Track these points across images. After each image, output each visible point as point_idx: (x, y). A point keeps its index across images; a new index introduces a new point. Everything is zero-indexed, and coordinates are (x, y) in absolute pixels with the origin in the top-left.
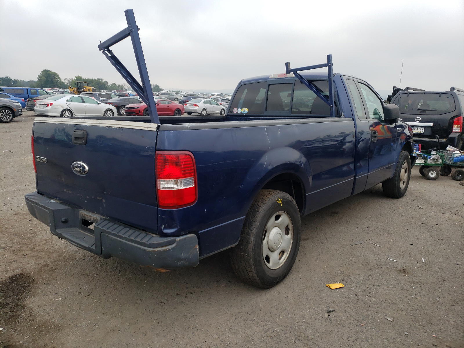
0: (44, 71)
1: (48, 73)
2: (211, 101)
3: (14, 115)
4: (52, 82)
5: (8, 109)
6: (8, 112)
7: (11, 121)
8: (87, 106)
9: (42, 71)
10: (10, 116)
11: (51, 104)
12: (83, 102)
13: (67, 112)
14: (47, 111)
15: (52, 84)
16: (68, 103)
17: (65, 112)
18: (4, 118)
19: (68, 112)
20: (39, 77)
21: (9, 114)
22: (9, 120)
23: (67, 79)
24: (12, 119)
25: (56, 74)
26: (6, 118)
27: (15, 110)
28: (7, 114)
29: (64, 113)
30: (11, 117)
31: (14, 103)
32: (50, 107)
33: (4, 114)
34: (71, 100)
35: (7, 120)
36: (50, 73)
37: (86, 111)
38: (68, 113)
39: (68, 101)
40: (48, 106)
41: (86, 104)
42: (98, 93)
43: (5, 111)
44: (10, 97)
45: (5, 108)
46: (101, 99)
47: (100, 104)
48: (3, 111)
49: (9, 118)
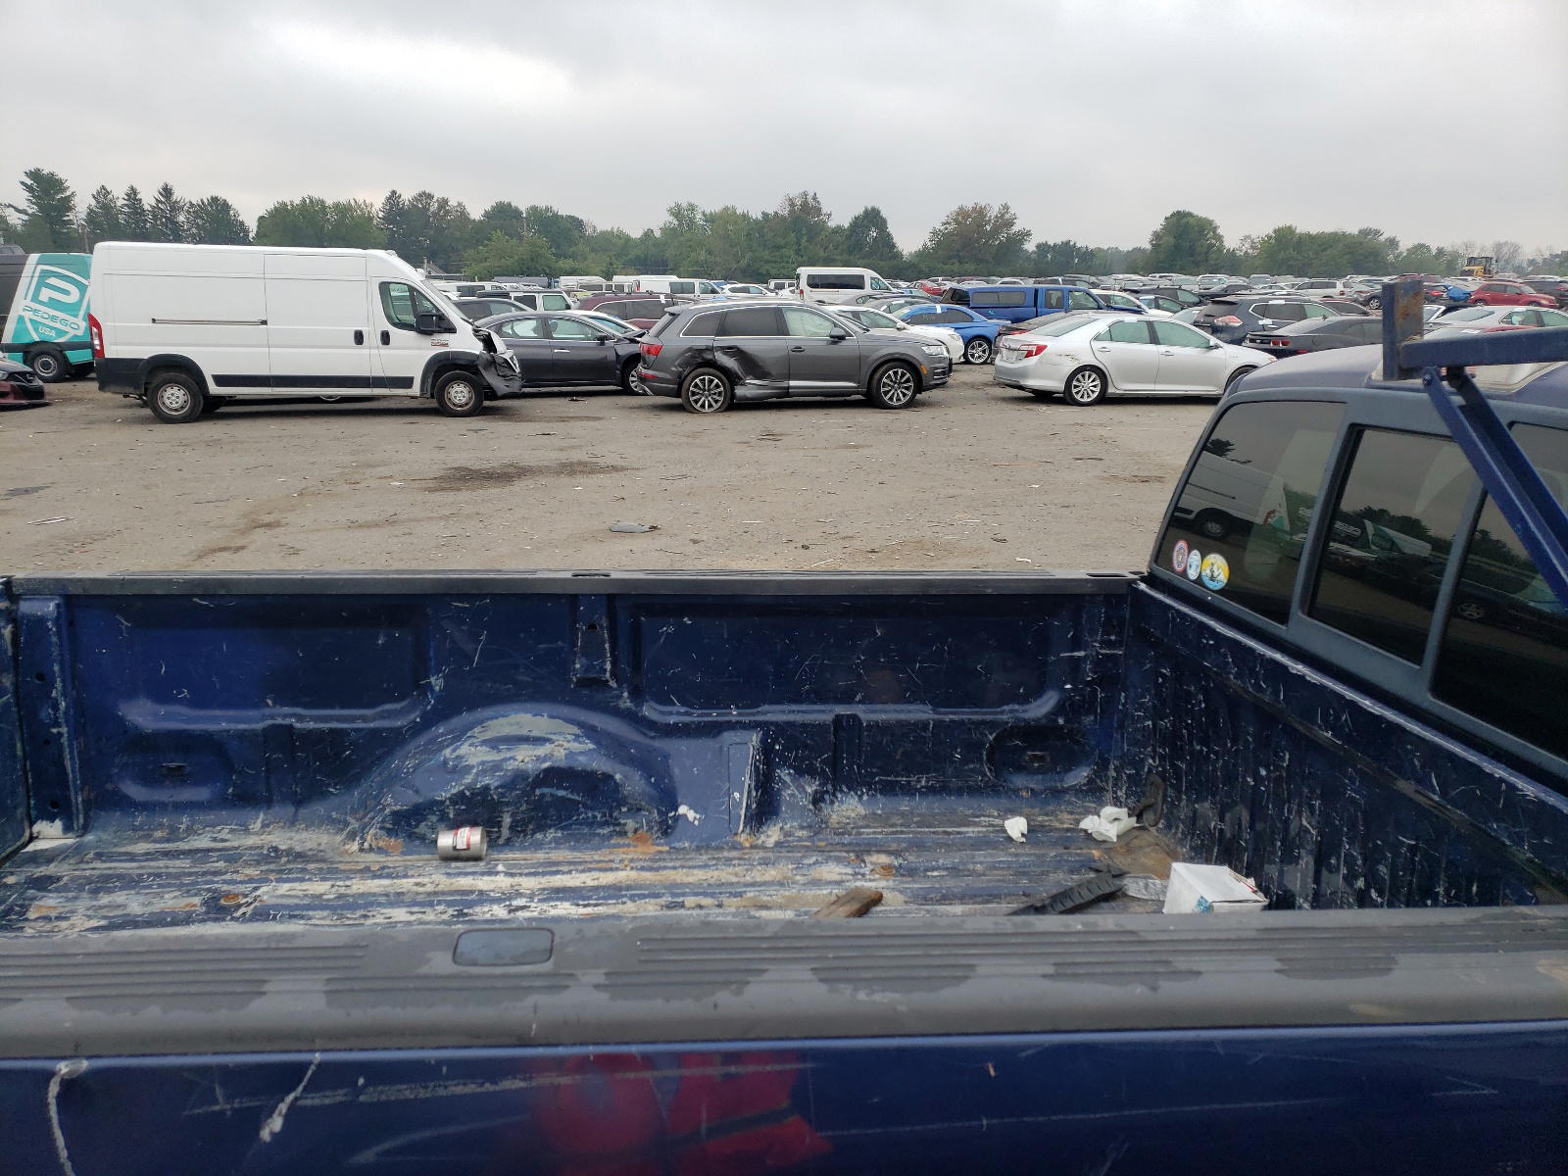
0: (1173, 215)
1: (1185, 220)
3: (920, 388)
4: (1192, 252)
5: (905, 366)
6: (903, 375)
7: (911, 404)
8: (1167, 354)
9: (1168, 215)
10: (907, 388)
11: (1040, 349)
12: (1154, 340)
13: (1089, 377)
14: (1024, 373)
15: (1192, 259)
16: (1097, 345)
17: (1083, 376)
18: (890, 394)
19: (1094, 376)
20: (1157, 236)
21: (907, 381)
22: (904, 400)
23: (1248, 237)
24: (913, 396)
25: (1210, 223)
26: (898, 395)
27: (925, 368)
28: (900, 383)
29: (1078, 380)
30: (909, 393)
31: (923, 348)
32: (1034, 359)
33: (891, 381)
34: (1111, 335)
35: (898, 400)
36: (1191, 220)
37: (1157, 376)
38: (1091, 379)
39: (1096, 338)
40: (1029, 354)
41: (1162, 348)
42: (1255, 301)
43: (896, 373)
44: (971, 319)
45: (896, 363)
46: (1261, 322)
47: (1217, 347)
48: (891, 372)
49: (904, 395)
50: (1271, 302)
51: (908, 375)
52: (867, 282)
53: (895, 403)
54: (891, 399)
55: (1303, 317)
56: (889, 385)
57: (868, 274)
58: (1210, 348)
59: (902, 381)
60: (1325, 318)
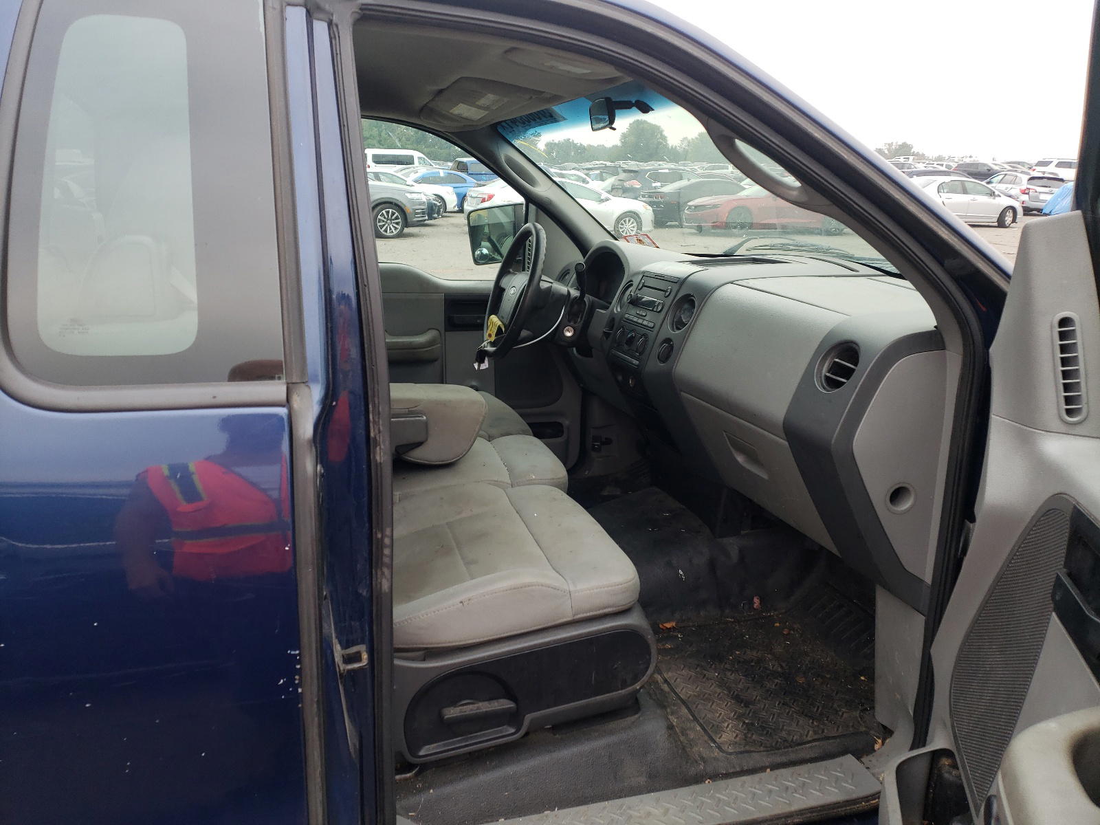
2: (966, 184)
3: (407, 224)
5: (395, 207)
6: (393, 214)
7: (400, 235)
10: (397, 223)
18: (384, 228)
21: (397, 218)
22: (395, 232)
24: (402, 229)
26: (388, 228)
27: (409, 208)
28: (391, 220)
30: (399, 227)
31: (408, 195)
33: (385, 218)
35: (392, 231)
42: (649, 170)
43: (388, 212)
44: (465, 181)
45: (388, 205)
46: (654, 185)
47: (607, 200)
48: (384, 212)
49: (396, 228)
50: (660, 171)
51: (397, 214)
52: (416, 161)
53: (388, 234)
54: (386, 231)
55: (681, 178)
56: (383, 221)
57: (416, 155)
58: (602, 201)
59: (393, 218)
60: (689, 180)
